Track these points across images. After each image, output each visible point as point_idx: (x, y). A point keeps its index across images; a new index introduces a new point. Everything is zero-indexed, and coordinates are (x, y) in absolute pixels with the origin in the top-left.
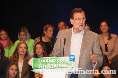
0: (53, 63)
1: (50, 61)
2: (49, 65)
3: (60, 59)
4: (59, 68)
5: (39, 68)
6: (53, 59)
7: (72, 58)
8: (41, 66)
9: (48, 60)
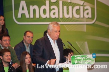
0: (83, 60)
1: (82, 58)
2: (81, 61)
3: (87, 56)
4: (87, 63)
5: (75, 63)
6: (83, 56)
7: (94, 56)
8: (77, 62)
9: (80, 57)
